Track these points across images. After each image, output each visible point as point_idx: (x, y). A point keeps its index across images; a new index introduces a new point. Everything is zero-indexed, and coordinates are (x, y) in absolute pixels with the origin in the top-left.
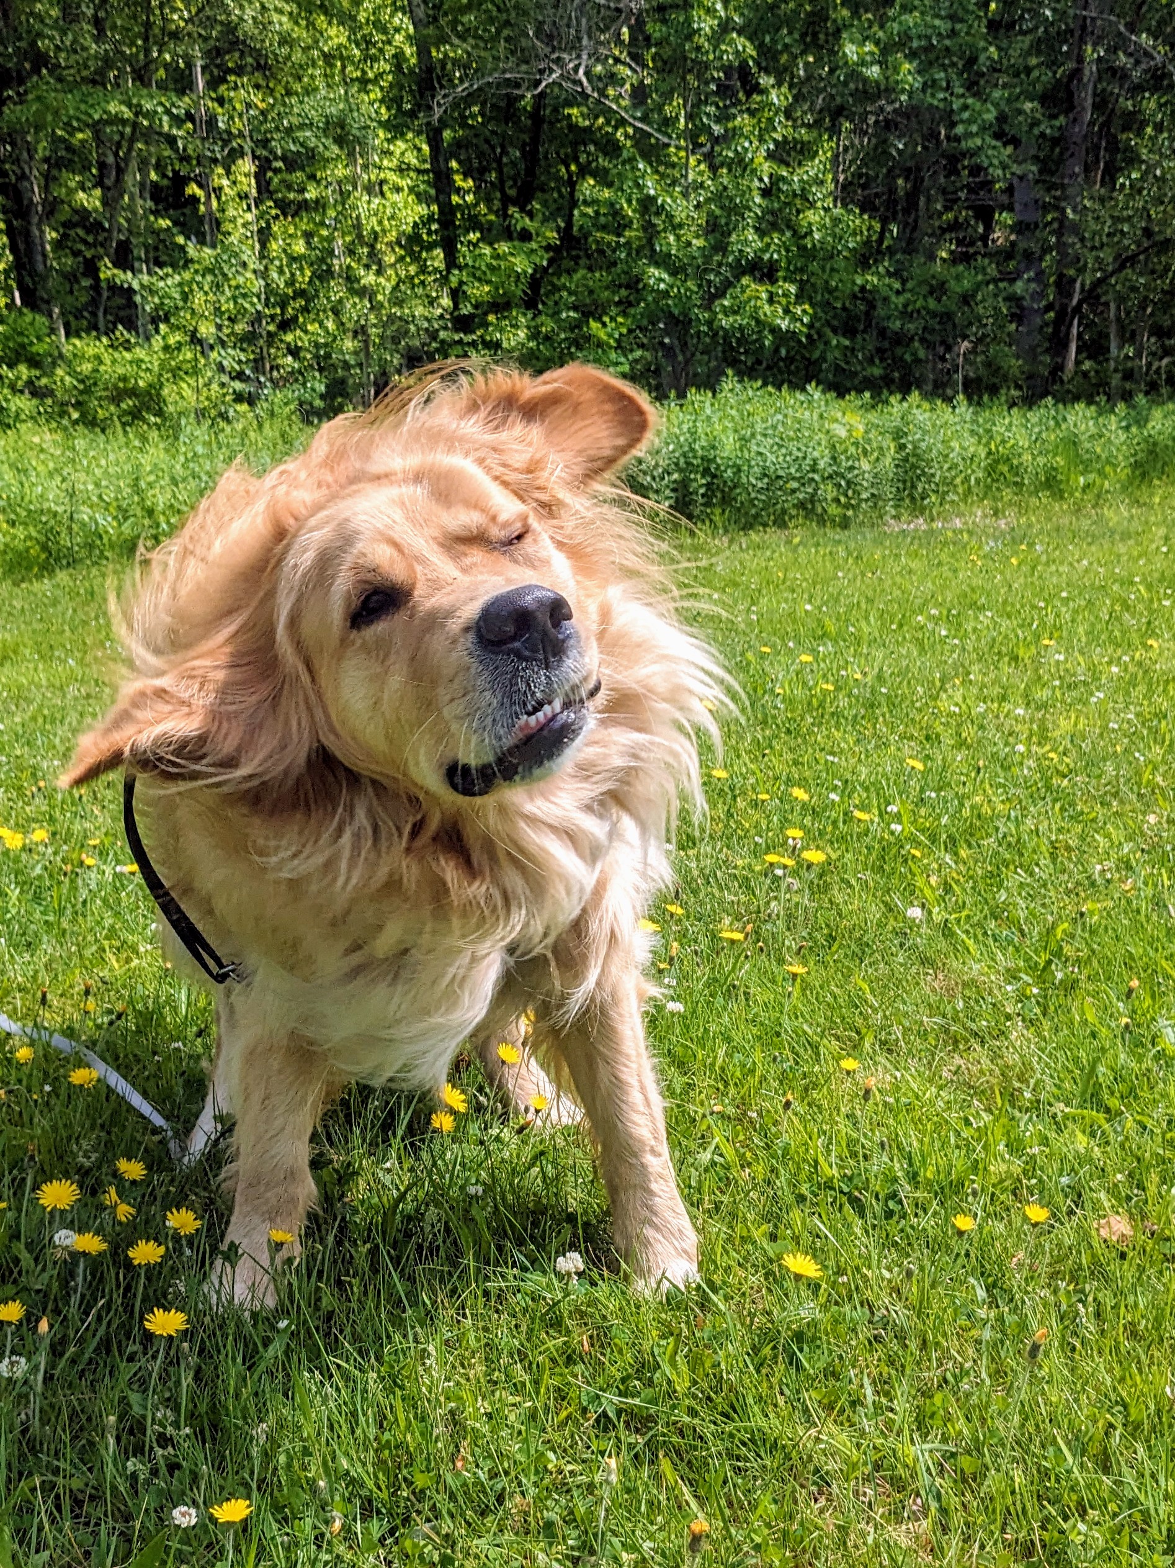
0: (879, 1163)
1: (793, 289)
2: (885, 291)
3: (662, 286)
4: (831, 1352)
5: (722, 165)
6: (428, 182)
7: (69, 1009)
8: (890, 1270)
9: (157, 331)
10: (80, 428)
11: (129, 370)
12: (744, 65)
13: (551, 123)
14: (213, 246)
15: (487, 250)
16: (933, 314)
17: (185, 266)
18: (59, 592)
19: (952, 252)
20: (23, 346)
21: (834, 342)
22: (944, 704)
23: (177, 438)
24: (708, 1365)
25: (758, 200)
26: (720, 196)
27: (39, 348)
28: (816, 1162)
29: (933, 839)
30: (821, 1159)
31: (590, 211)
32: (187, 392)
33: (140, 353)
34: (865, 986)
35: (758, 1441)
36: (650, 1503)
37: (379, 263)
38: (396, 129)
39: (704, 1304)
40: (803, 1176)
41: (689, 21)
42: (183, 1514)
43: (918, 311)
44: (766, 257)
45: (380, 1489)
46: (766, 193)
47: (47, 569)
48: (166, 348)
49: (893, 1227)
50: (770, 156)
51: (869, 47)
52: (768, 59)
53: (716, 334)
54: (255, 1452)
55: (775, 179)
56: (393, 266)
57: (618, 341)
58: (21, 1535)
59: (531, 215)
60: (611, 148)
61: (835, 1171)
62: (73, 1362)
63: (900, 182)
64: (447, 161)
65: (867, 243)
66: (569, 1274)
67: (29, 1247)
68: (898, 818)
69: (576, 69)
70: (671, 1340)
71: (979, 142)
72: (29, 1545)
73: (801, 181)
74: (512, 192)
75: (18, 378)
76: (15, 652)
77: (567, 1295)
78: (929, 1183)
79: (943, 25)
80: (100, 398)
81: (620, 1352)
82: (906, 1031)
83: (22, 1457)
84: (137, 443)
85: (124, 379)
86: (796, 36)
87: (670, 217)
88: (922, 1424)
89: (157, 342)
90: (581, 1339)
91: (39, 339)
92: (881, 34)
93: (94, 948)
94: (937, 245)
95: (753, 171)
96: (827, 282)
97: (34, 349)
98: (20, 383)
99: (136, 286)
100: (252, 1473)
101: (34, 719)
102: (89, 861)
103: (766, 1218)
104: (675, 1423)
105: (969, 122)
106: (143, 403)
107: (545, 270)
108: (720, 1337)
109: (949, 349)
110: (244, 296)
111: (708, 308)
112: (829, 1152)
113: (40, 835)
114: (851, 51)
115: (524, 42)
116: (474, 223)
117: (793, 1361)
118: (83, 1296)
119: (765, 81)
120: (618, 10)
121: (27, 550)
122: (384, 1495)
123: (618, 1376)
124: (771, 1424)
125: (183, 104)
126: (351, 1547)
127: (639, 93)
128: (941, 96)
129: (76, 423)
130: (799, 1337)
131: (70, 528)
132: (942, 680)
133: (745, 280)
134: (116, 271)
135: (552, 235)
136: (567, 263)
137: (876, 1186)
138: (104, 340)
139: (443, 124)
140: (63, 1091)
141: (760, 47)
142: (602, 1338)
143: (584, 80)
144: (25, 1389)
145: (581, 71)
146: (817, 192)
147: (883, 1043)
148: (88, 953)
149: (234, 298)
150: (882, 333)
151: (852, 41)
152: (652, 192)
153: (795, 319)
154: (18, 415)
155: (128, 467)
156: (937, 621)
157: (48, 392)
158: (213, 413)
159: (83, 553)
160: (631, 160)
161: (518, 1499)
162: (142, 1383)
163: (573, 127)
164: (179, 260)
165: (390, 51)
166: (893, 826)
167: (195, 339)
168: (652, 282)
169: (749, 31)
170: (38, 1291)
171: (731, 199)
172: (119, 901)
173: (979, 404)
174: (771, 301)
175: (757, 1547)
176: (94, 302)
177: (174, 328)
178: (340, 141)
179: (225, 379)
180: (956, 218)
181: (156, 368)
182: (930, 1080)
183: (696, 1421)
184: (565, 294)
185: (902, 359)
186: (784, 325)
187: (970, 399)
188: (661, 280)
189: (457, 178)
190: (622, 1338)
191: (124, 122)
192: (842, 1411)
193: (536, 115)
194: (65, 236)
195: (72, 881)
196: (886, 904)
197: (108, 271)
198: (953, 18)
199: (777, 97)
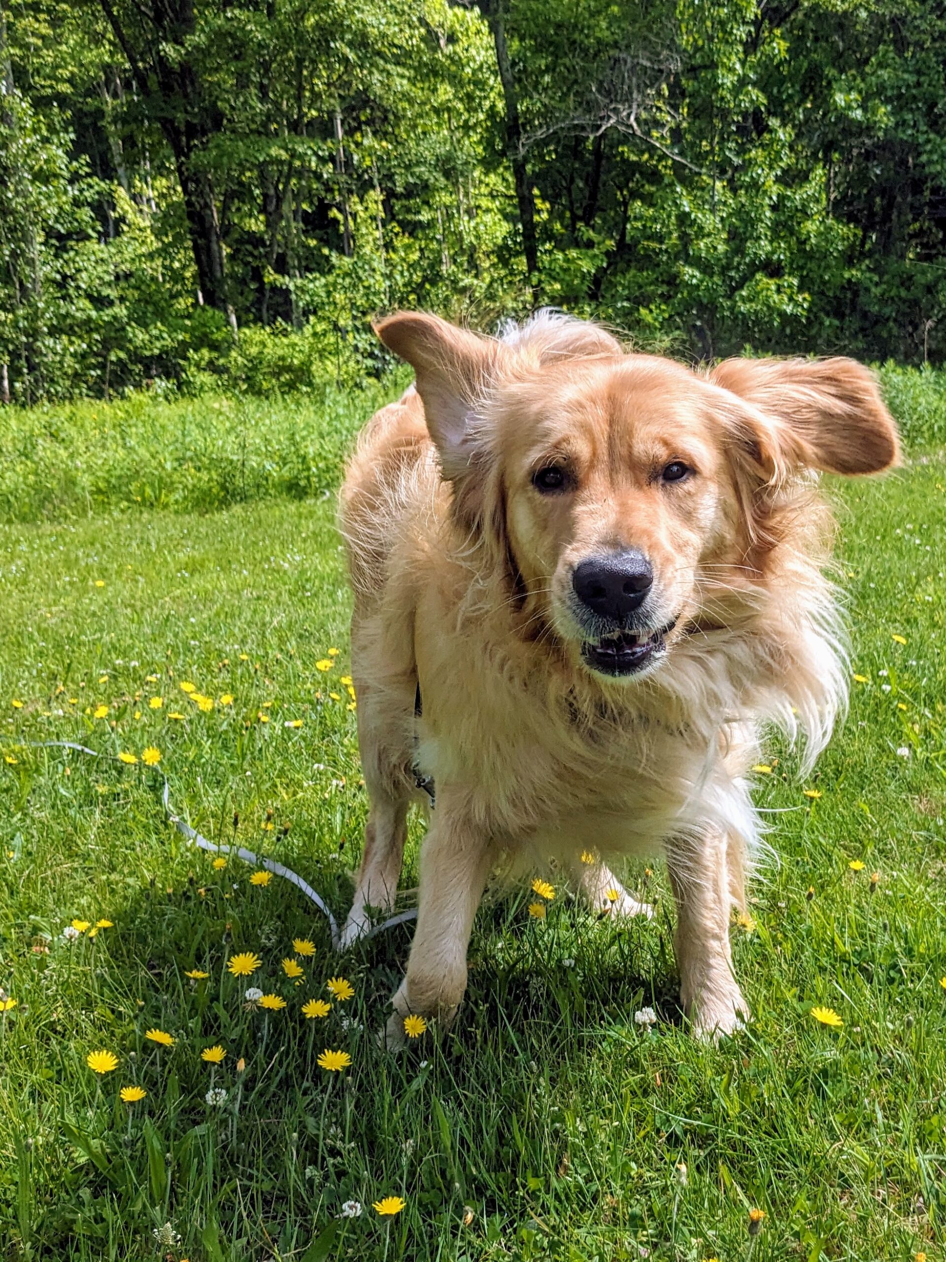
0: (884, 940)
1: (795, 282)
2: (868, 283)
3: (694, 281)
4: (849, 1085)
5: (741, 187)
6: (514, 206)
7: (251, 830)
8: (892, 1022)
9: (308, 321)
10: (249, 396)
11: (287, 351)
12: (757, 113)
13: (608, 158)
14: (351, 255)
15: (560, 256)
16: (904, 301)
17: (330, 272)
18: (234, 521)
19: (917, 254)
20: (205, 335)
21: (827, 323)
22: (919, 595)
23: (323, 403)
24: (753, 1094)
25: (768, 214)
26: (739, 212)
27: (218, 336)
28: (833, 940)
29: (915, 696)
30: (837, 939)
31: (639, 224)
32: (330, 368)
33: (295, 338)
34: (866, 808)
35: (795, 1153)
36: (711, 1202)
37: (476, 267)
38: (489, 164)
39: (748, 1048)
40: (822, 952)
41: (715, 77)
42: (351, 1207)
43: (892, 298)
44: (775, 257)
45: (500, 1190)
46: (774, 208)
47: (224, 504)
48: (315, 334)
49: (894, 989)
50: (778, 180)
51: (854, 95)
52: (776, 107)
53: (736, 318)
54: (404, 1161)
55: (782, 198)
56: (488, 270)
57: (661, 323)
58: (226, 1224)
59: (593, 228)
60: (654, 177)
61: (848, 948)
62: (261, 1094)
63: (878, 200)
64: (530, 190)
65: (852, 247)
66: (645, 1024)
67: (225, 1007)
68: (887, 680)
69: (629, 115)
70: (725, 1077)
71: (939, 168)
72: (231, 1231)
73: (802, 199)
74: (580, 213)
75: (202, 359)
76: (202, 566)
77: (643, 1042)
78: (922, 957)
79: (911, 79)
80: (264, 374)
81: (685, 1085)
82: (899, 842)
83: (224, 1167)
84: (293, 407)
85: (282, 358)
86: (798, 88)
87: (701, 228)
88: (923, 1140)
89: (308, 330)
90: (654, 1076)
91: (218, 329)
92: (862, 85)
93: (268, 785)
94: (907, 249)
95: (765, 192)
96: (821, 277)
97: (215, 337)
98: (203, 363)
99: (292, 287)
100: (401, 1179)
101: (217, 614)
102: (264, 719)
103: (794, 983)
104: (729, 1139)
105: (931, 152)
106: (297, 377)
107: (605, 270)
108: (763, 1074)
109: (916, 328)
110: (375, 294)
111: (730, 297)
112: (842, 933)
113: (227, 699)
114: (840, 99)
115: (589, 96)
116: (549, 236)
117: (820, 1092)
118: (267, 1045)
119: (774, 122)
120: (661, 71)
121: (210, 489)
122: (505, 1196)
123: (684, 1104)
124: (803, 1140)
125: (326, 148)
126: (479, 1236)
127: (677, 134)
128: (909, 132)
129: (245, 392)
130: (824, 1073)
131: (243, 472)
132: (918, 578)
133: (758, 276)
134: (277, 276)
135: (610, 244)
136: (621, 265)
137: (880, 959)
138: (268, 329)
139: (526, 160)
140: (249, 891)
141: (770, 96)
142: (670, 1075)
143: (635, 125)
144: (225, 1115)
145: (632, 118)
146: (814, 208)
147: (881, 852)
148: (264, 788)
149: (367, 295)
150: (865, 315)
151: (841, 91)
152: (687, 209)
153: (797, 304)
154: (202, 387)
155: (286, 425)
156: (911, 533)
157: (225, 370)
158: (351, 383)
159: (253, 491)
160: (671, 185)
161: (608, 1198)
162: (315, 1111)
163: (625, 161)
164: (324, 267)
165: (487, 104)
166: (884, 687)
167: (336, 328)
168: (686, 278)
169: (763, 85)
170: (233, 1041)
171: (748, 213)
172: (286, 749)
173: (940, 369)
174: (779, 291)
175: (797, 1235)
176: (259, 302)
177: (321, 319)
178: (447, 174)
179: (360, 357)
180: (921, 227)
181: (307, 350)
182: (919, 880)
183: (746, 1138)
184: (620, 289)
185: (880, 337)
186: (789, 309)
187: (933, 364)
188: (693, 276)
189: (538, 202)
190: (686, 1074)
191: (281, 162)
192: (859, 1130)
193: (597, 152)
194: (237, 251)
195: (251, 734)
196: (880, 746)
197: (271, 276)
198: (919, 72)
199: (784, 134)
